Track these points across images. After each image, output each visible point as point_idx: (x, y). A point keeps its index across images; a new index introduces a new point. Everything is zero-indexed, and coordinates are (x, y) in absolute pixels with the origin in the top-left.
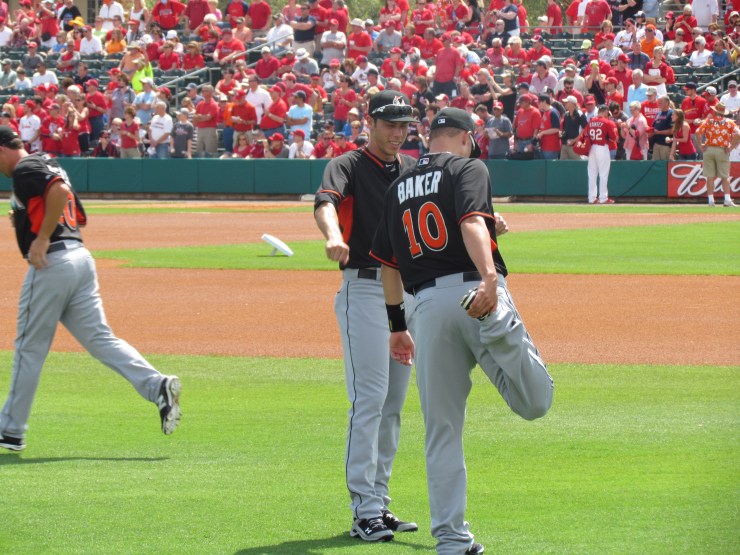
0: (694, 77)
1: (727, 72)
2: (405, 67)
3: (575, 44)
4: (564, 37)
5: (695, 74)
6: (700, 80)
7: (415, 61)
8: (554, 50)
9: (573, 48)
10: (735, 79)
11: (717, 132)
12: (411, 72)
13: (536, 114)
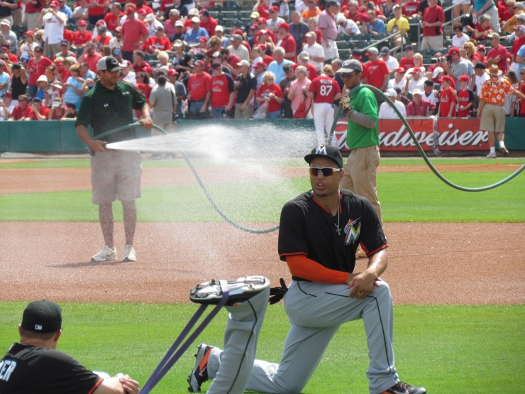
0: (350, 44)
1: (380, 39)
2: (93, 38)
3: (244, 15)
4: (235, 9)
5: (351, 41)
6: (356, 46)
7: (102, 32)
8: (225, 21)
9: (243, 19)
10: (388, 46)
11: (496, 92)
12: (98, 41)
13: (207, 78)
